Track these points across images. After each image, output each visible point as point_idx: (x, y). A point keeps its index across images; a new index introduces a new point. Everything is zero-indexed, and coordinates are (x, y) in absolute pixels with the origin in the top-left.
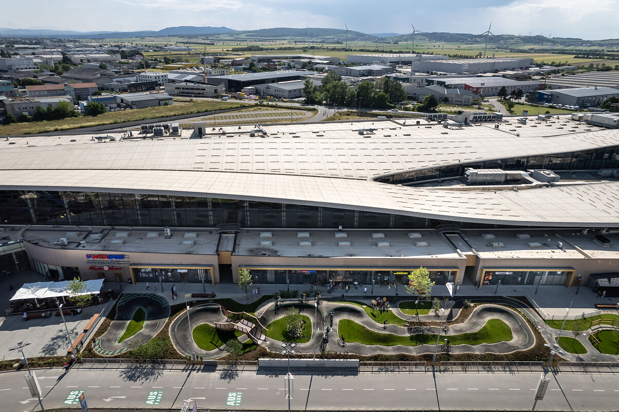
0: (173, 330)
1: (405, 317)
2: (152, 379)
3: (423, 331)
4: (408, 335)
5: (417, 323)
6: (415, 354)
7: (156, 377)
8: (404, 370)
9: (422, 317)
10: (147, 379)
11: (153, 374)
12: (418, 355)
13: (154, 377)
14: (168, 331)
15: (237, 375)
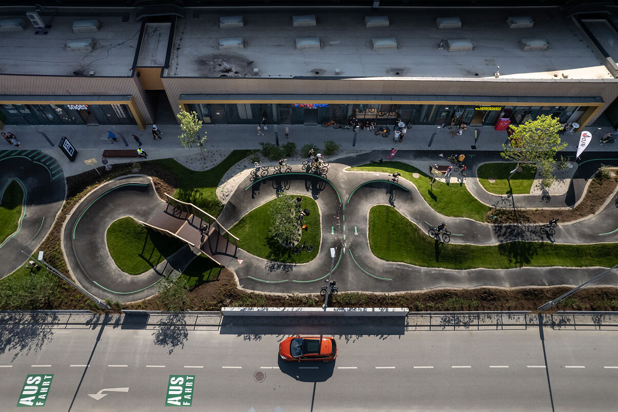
0: (68, 236)
1: (488, 198)
2: (34, 347)
3: (521, 234)
4: (494, 242)
5: (510, 212)
6: (506, 287)
7: (40, 342)
8: (488, 321)
9: (519, 200)
10: (23, 347)
11: (34, 334)
12: (513, 288)
13: (36, 341)
14: (59, 240)
15: (186, 336)
